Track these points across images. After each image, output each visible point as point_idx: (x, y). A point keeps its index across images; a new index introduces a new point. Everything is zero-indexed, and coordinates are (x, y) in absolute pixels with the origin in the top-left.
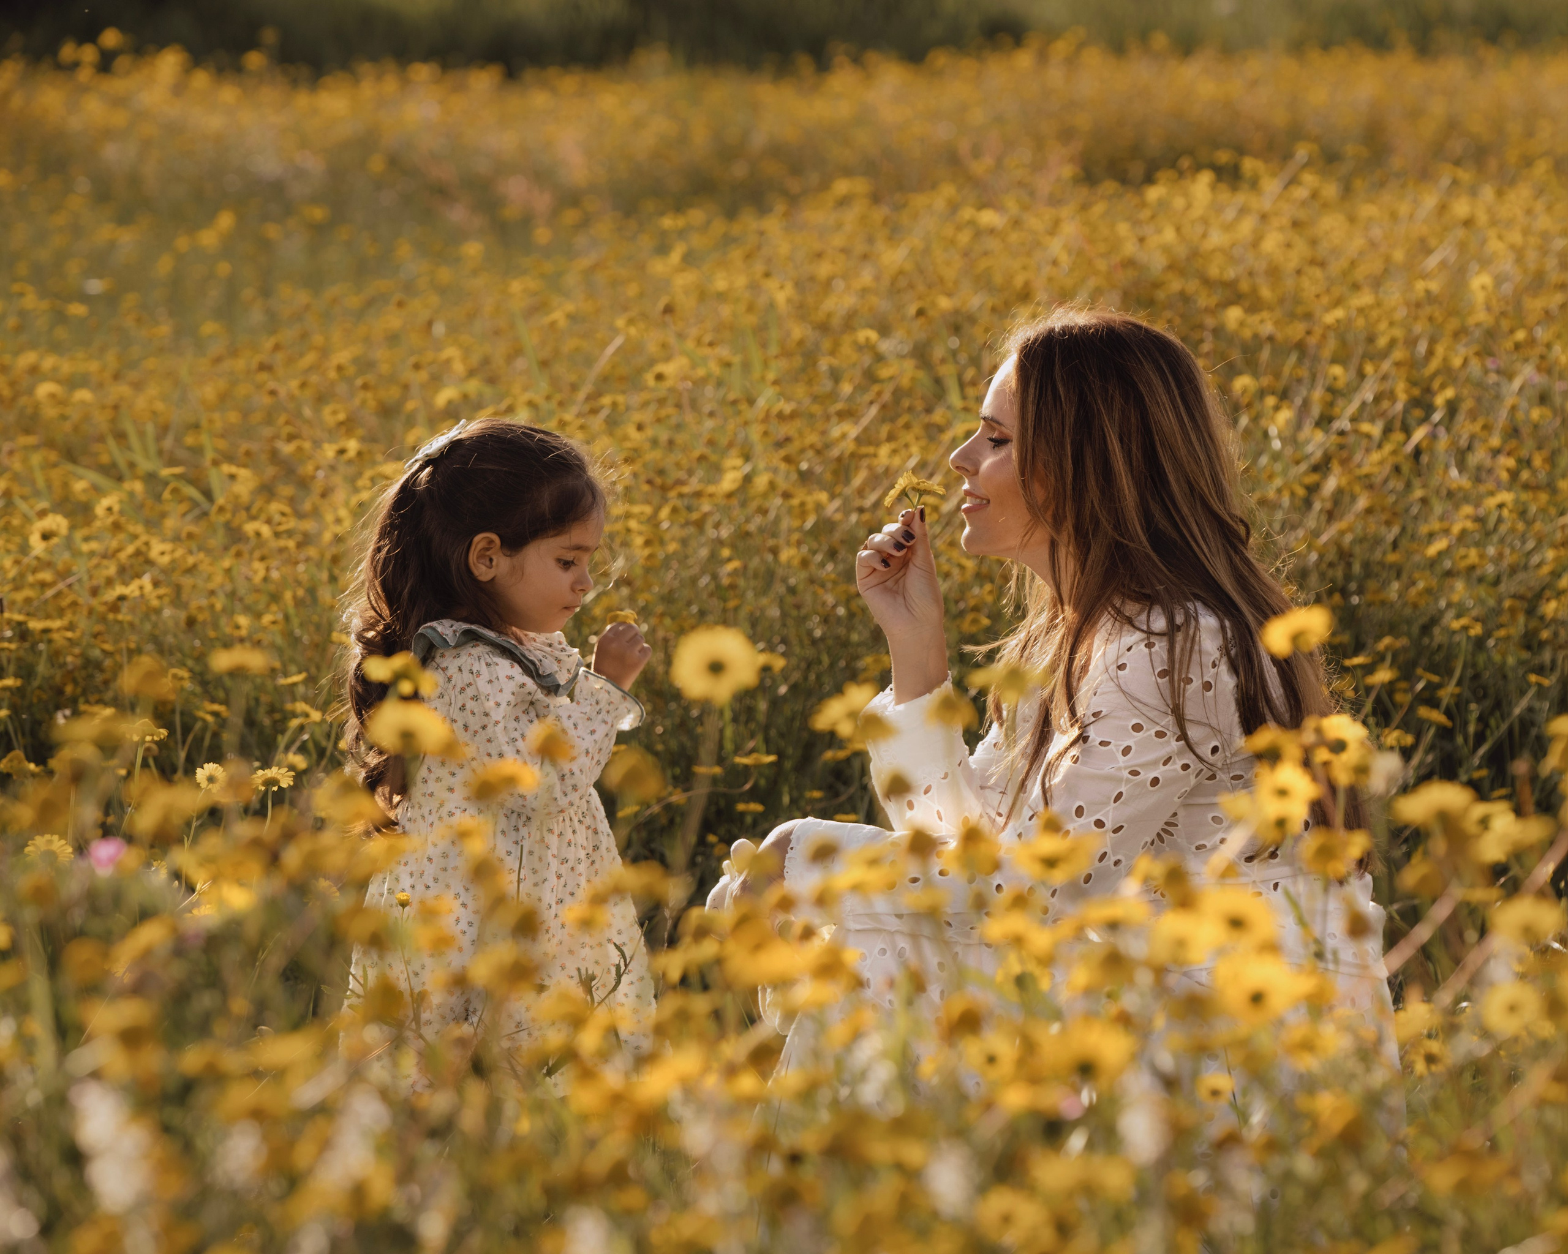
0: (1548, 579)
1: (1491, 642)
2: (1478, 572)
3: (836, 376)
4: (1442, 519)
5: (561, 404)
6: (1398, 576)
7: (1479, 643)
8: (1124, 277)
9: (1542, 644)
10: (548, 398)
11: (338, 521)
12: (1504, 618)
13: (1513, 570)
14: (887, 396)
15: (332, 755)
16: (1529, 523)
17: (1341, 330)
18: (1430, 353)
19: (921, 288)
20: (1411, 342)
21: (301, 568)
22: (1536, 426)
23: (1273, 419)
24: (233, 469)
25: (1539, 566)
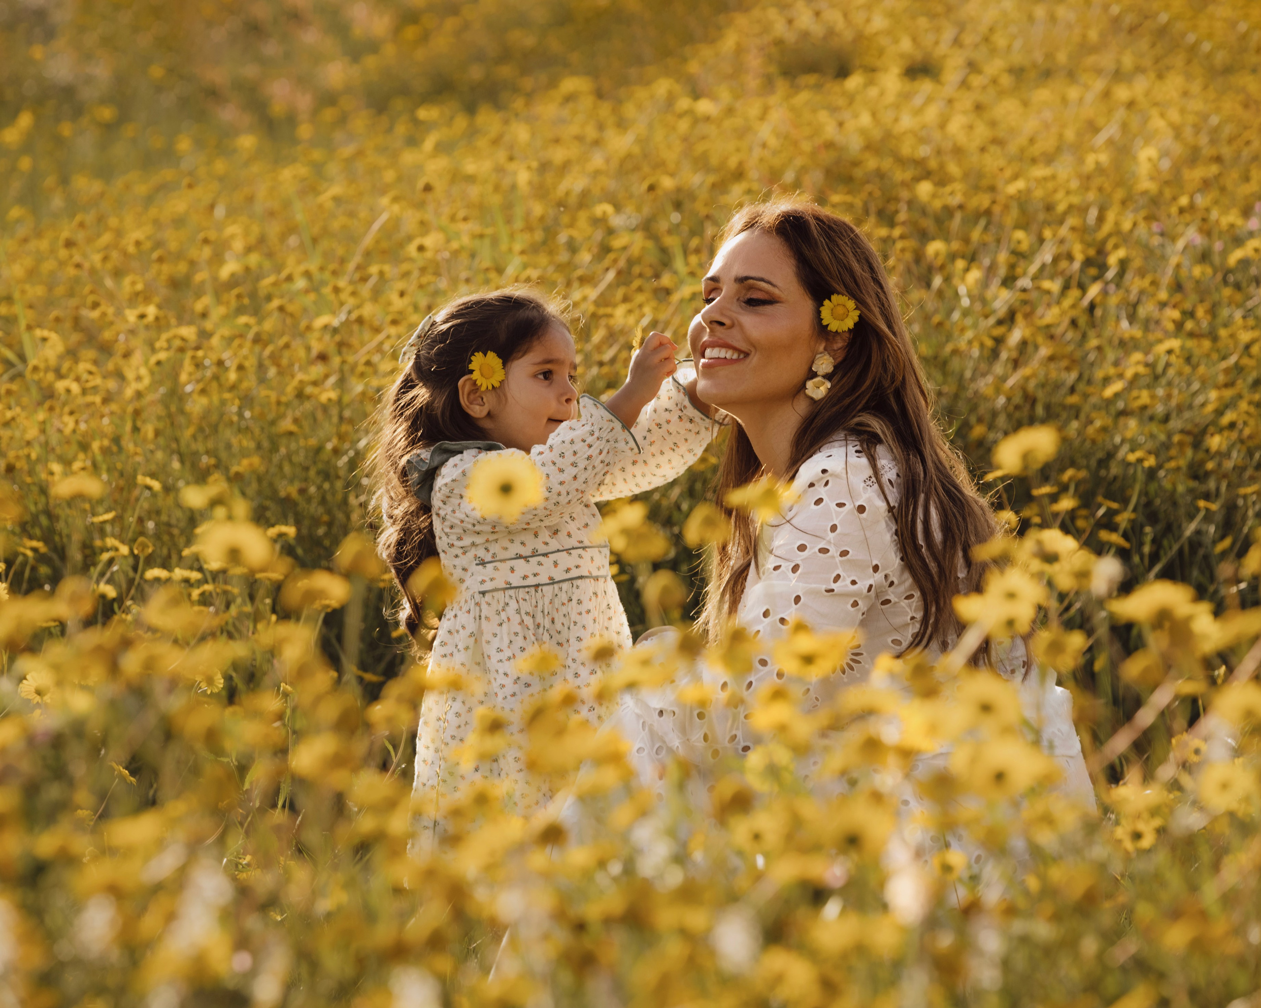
0: (1211, 417)
1: (1162, 473)
2: (1149, 412)
3: (572, 247)
4: (1116, 364)
5: (335, 273)
6: (1077, 417)
7: (1151, 474)
8: (827, 157)
9: (1207, 474)
10: (322, 269)
11: (139, 378)
12: (1173, 452)
13: (1180, 409)
14: (622, 263)
15: (139, 584)
16: (1195, 367)
17: (1022, 201)
18: (1101, 219)
19: (646, 169)
20: (1083, 210)
21: (106, 421)
22: (1198, 282)
23: (963, 279)
24: (45, 333)
25: (1203, 405)
